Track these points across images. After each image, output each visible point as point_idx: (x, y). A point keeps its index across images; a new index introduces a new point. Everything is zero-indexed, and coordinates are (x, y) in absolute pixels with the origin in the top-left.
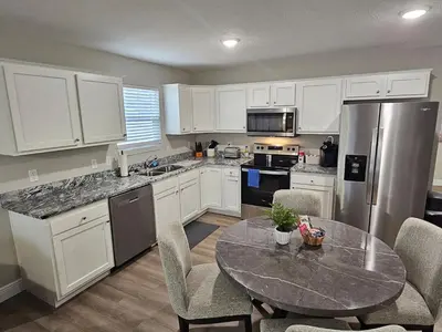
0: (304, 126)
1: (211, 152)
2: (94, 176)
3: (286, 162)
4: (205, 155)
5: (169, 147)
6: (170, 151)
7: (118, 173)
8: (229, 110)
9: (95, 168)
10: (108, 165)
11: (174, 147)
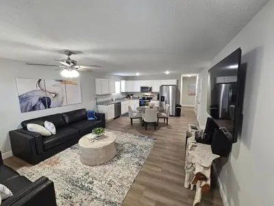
0: (153, 90)
3: (150, 99)
4: (130, 97)
7: (112, 100)
8: (136, 87)
10: (110, 99)
11: (123, 95)
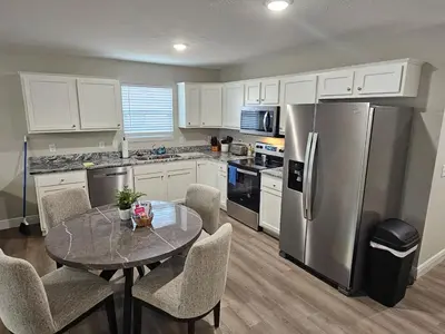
1: (224, 147)
2: (100, 154)
4: (220, 149)
5: (182, 138)
6: (182, 142)
7: (121, 155)
9: (102, 148)
10: (115, 148)
11: (188, 139)
